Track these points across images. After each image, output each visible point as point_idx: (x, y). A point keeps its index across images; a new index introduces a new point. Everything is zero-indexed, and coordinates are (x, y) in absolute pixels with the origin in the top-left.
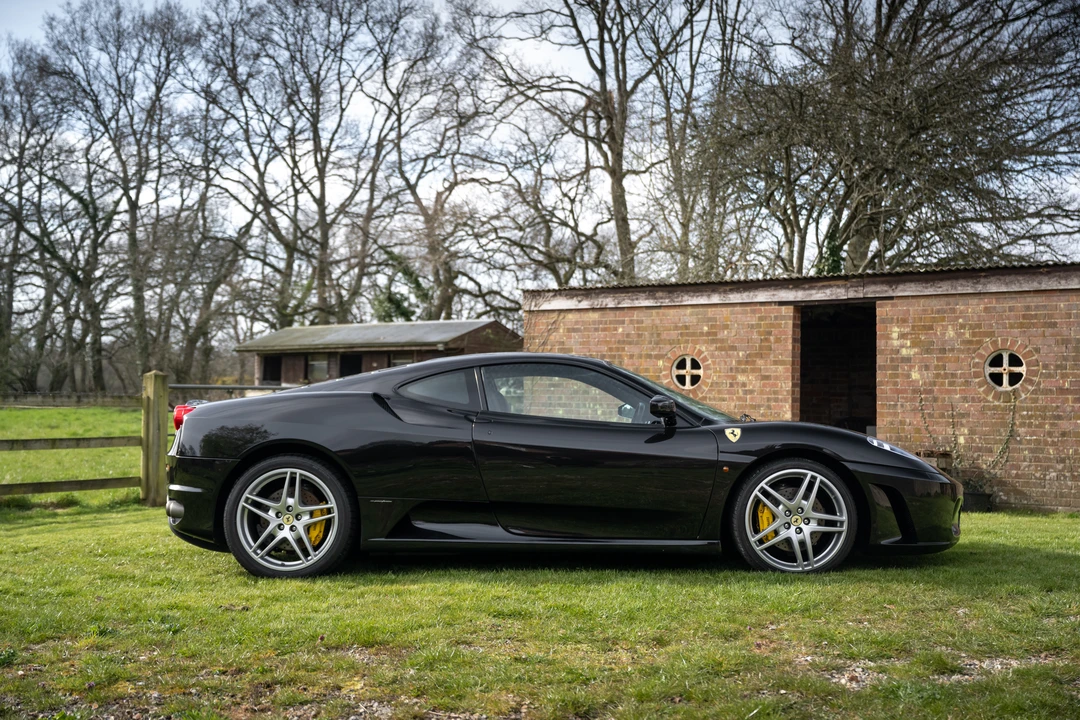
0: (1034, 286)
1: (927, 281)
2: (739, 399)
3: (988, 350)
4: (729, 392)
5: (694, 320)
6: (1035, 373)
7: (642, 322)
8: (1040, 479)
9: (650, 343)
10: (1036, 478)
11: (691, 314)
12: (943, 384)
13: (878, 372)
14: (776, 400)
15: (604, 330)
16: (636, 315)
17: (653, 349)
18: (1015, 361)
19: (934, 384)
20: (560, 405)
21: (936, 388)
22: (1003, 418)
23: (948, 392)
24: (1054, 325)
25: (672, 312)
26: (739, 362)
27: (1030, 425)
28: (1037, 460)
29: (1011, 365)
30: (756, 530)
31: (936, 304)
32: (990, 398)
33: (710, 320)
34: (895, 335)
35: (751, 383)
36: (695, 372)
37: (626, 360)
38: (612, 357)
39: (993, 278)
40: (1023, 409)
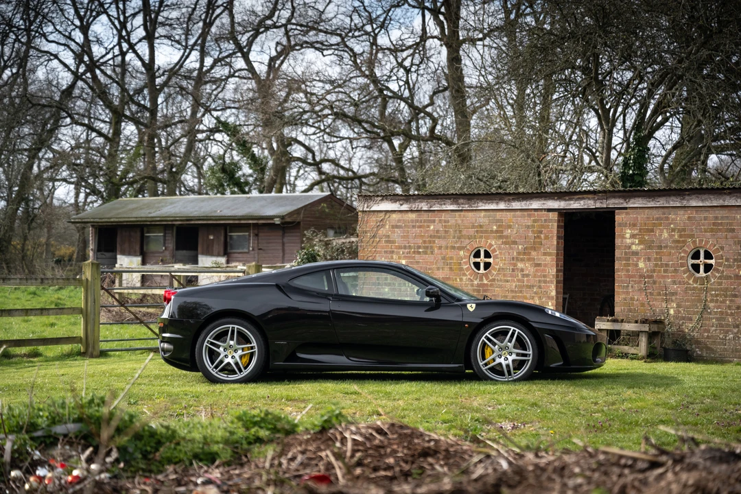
0: (720, 202)
1: (649, 197)
2: (518, 280)
3: (689, 248)
4: (512, 276)
5: (486, 221)
6: (720, 264)
7: (448, 221)
8: (722, 339)
9: (454, 237)
10: (720, 339)
11: (484, 217)
12: (660, 271)
13: (616, 262)
14: (545, 282)
15: (420, 227)
16: (444, 216)
17: (456, 242)
18: (708, 255)
19: (654, 271)
20: (386, 284)
21: (655, 274)
22: (699, 296)
23: (664, 277)
24: (733, 230)
25: (470, 214)
26: (519, 253)
27: (717, 300)
28: (721, 325)
29: (705, 258)
30: (484, 358)
31: (656, 214)
32: (691, 282)
33: (498, 221)
34: (628, 236)
35: (527, 269)
36: (488, 260)
37: (436, 250)
38: (425, 247)
39: (693, 196)
40: (712, 289)
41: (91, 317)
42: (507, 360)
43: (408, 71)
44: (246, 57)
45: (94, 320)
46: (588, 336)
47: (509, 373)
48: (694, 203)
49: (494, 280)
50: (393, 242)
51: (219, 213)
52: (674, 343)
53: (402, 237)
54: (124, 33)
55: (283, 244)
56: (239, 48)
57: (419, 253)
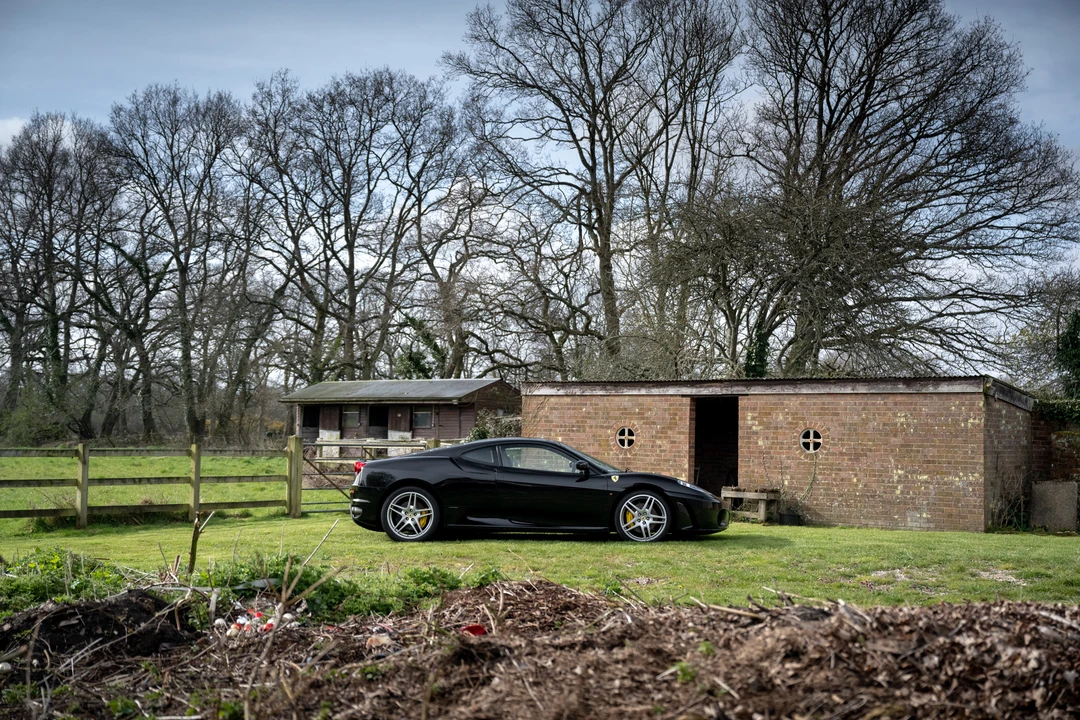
0: (827, 390)
2: (657, 455)
3: (801, 429)
4: (651, 451)
5: (630, 404)
6: (827, 443)
7: (598, 405)
8: (829, 506)
9: (603, 418)
10: (827, 506)
11: (628, 401)
12: (776, 448)
13: (739, 440)
14: (679, 456)
15: (574, 409)
16: (594, 400)
17: (605, 422)
18: (817, 435)
19: (771, 448)
20: (545, 457)
21: (772, 451)
22: (809, 470)
23: (779, 453)
24: (838, 414)
25: (616, 399)
26: (657, 432)
27: (824, 474)
28: (828, 495)
29: (815, 437)
30: (625, 522)
31: (773, 400)
32: (802, 457)
33: (640, 404)
34: (749, 418)
35: (664, 446)
36: (631, 438)
37: (587, 429)
38: (578, 427)
39: (805, 385)
40: (820, 464)
41: (294, 484)
42: (645, 523)
43: (567, 276)
44: (430, 263)
45: (297, 486)
46: (714, 503)
47: (647, 535)
48: (804, 391)
49: (636, 455)
50: (552, 422)
51: (406, 395)
52: (788, 509)
53: (559, 417)
54: (328, 243)
55: (460, 422)
56: (426, 256)
57: (573, 431)
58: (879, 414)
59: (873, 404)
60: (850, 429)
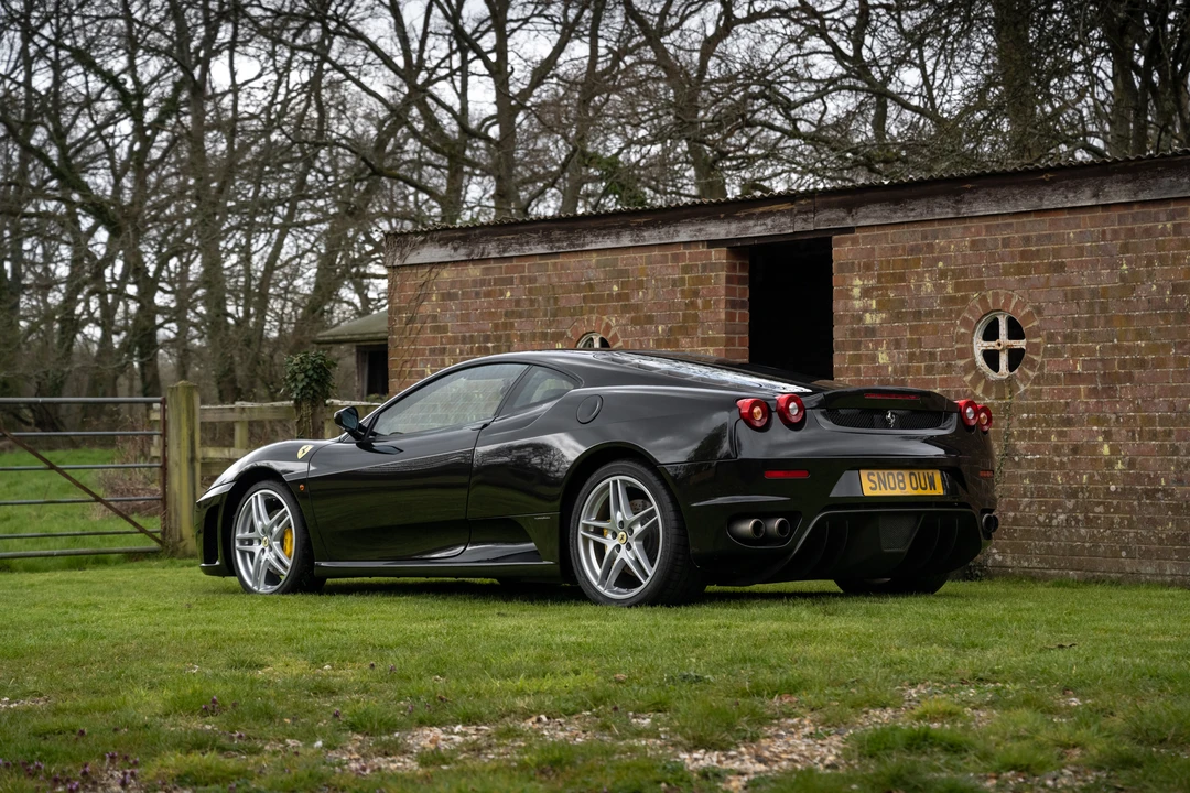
0: (1034, 203)
1: (896, 201)
3: (976, 312)
5: (600, 274)
6: (1038, 349)
7: (532, 280)
8: (1044, 525)
9: (545, 315)
10: (1040, 524)
11: (597, 265)
12: (918, 370)
13: (836, 353)
15: (488, 294)
16: (527, 269)
17: (549, 325)
18: (1014, 329)
19: (907, 371)
21: (909, 378)
22: (995, 425)
24: (1060, 267)
25: (572, 260)
26: (658, 343)
27: (1032, 435)
28: (1041, 493)
29: (1011, 336)
31: (911, 238)
32: (979, 392)
33: (621, 272)
34: (856, 292)
38: (498, 339)
39: (981, 193)
40: (1022, 409)
48: (980, 209)
50: (444, 329)
53: (459, 317)
58: (1162, 260)
59: (1148, 232)
60: (1091, 305)
